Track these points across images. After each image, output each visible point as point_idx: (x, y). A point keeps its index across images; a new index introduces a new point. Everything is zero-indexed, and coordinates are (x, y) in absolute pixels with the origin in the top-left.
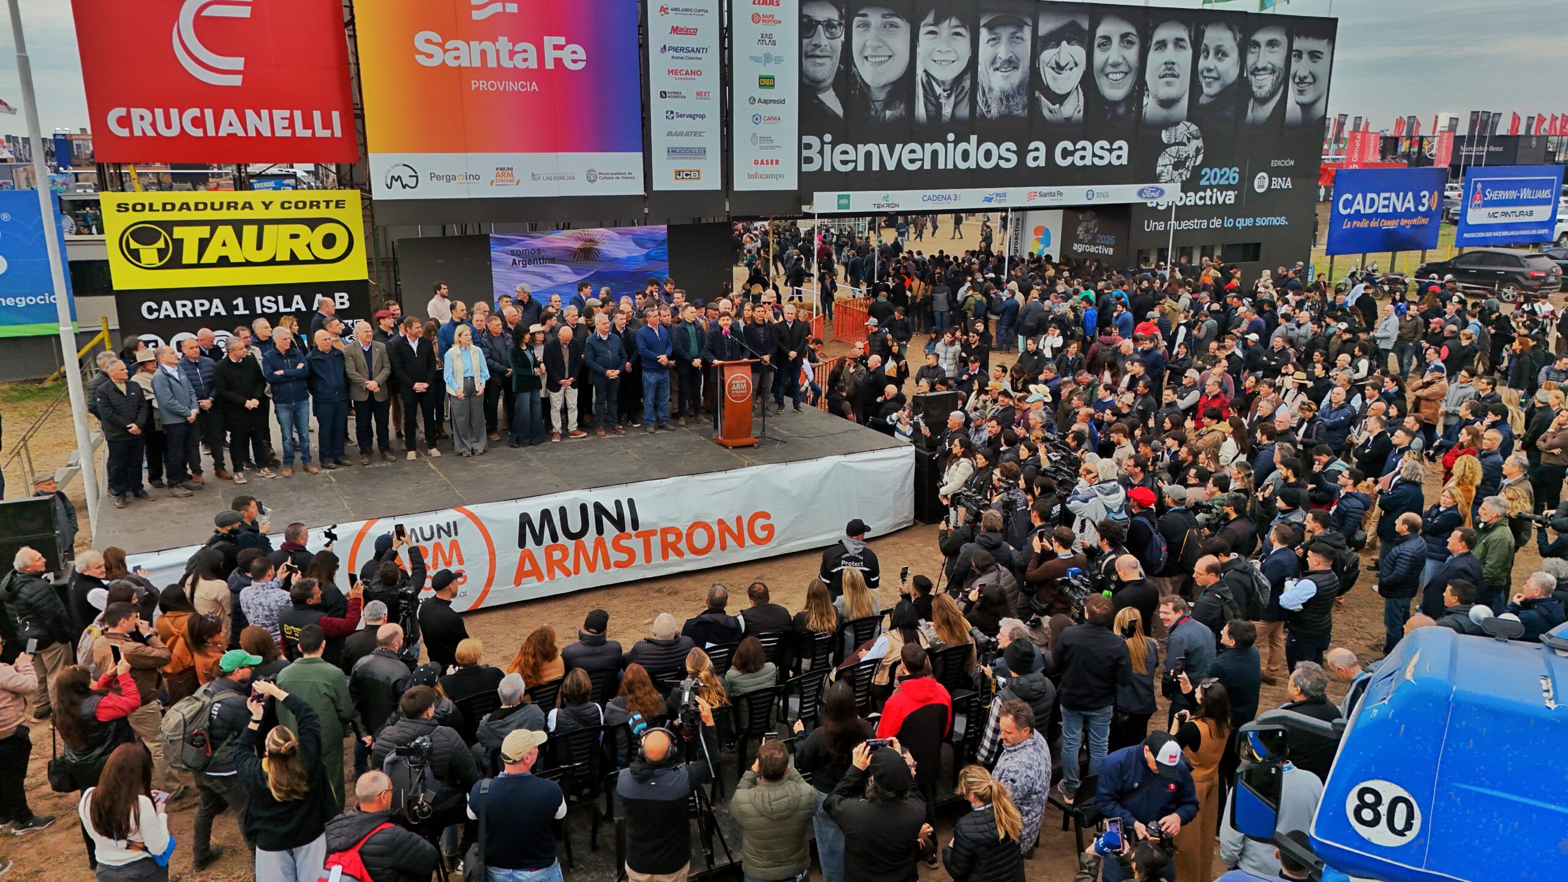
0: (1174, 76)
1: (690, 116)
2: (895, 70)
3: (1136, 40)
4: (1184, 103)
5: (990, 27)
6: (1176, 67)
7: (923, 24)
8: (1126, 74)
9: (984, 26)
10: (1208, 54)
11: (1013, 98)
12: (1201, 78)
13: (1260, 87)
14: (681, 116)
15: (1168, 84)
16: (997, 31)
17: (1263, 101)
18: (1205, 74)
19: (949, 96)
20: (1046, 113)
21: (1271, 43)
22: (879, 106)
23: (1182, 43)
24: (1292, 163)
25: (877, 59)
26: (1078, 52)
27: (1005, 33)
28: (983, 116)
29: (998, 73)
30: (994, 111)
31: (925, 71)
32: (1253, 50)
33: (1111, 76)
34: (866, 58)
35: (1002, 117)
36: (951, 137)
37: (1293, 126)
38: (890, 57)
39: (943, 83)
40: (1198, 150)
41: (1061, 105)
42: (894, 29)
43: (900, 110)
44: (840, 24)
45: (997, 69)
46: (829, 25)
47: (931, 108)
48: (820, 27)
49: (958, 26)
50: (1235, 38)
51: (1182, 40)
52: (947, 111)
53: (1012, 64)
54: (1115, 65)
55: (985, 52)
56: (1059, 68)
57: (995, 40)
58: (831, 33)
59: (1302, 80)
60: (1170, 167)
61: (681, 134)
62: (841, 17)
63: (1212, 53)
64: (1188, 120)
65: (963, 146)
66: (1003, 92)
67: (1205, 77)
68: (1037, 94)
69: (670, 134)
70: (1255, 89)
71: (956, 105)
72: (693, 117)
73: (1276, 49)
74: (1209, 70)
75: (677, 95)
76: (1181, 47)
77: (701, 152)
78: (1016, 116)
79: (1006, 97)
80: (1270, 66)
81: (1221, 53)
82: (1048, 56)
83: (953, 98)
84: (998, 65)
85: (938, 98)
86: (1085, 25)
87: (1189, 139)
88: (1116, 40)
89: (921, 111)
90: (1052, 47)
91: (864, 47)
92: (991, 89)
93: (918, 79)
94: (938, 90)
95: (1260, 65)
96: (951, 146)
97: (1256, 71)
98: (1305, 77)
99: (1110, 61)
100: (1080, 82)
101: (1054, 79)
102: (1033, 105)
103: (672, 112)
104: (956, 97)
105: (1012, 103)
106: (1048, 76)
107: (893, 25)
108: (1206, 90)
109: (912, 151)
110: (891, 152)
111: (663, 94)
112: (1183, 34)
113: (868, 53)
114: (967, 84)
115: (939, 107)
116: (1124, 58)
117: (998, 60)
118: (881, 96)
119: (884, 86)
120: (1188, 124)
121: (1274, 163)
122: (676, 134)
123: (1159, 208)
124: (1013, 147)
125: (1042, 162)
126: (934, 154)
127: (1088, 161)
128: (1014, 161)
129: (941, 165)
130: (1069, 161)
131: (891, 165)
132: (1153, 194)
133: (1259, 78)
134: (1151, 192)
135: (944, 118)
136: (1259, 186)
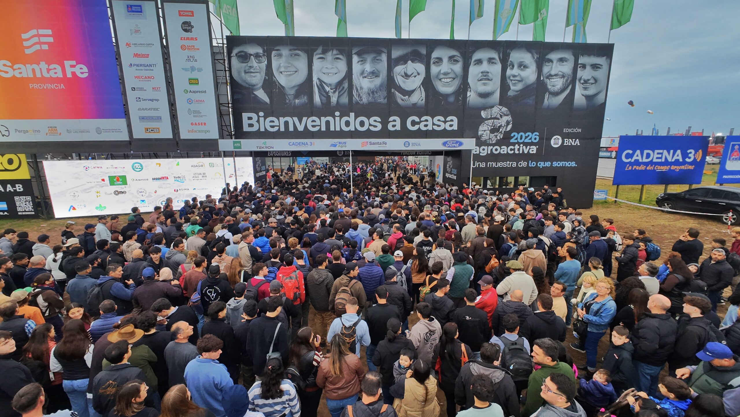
0: (489, 80)
1: (150, 100)
2: (300, 77)
3: (460, 59)
4: (497, 95)
5: (359, 54)
6: (490, 74)
7: (315, 53)
8: (454, 79)
9: (355, 54)
10: (513, 66)
11: (376, 92)
12: (508, 81)
13: (553, 86)
14: (145, 100)
15: (485, 84)
16: (363, 56)
17: (556, 94)
18: (512, 78)
19: (334, 92)
20: (399, 101)
21: (561, 60)
22: (291, 97)
23: (494, 61)
24: (580, 130)
25: (288, 73)
26: (420, 67)
27: (369, 58)
28: (357, 103)
29: (366, 79)
30: (365, 100)
31: (318, 79)
32: (547, 64)
33: (443, 80)
34: (281, 72)
35: (370, 103)
36: (337, 114)
37: (580, 109)
38: (296, 72)
39: (330, 85)
40: (508, 123)
41: (409, 96)
42: (297, 57)
43: (304, 99)
44: (264, 55)
45: (365, 77)
46: (257, 56)
47: (323, 98)
48: (252, 57)
49: (338, 54)
50: (534, 58)
51: (494, 59)
52: (334, 99)
53: (375, 74)
54: (445, 74)
55: (357, 67)
56: (407, 76)
57: (363, 61)
58: (259, 60)
59: (586, 82)
60: (489, 132)
61: (146, 109)
62: (264, 51)
63: (516, 67)
64: (500, 105)
65: (345, 119)
66: (369, 89)
67: (511, 80)
68: (393, 90)
69: (139, 109)
70: (549, 87)
71: (339, 97)
72: (152, 100)
73: (565, 63)
74: (514, 76)
75: (141, 89)
76: (493, 63)
77: (159, 119)
78: (380, 103)
79: (372, 92)
80: (560, 73)
81: (522, 66)
82: (399, 69)
83: (337, 93)
84: (365, 75)
85: (327, 93)
86: (424, 51)
87: (501, 116)
88: (445, 60)
89: (317, 99)
90: (402, 65)
91: (279, 67)
92: (361, 88)
93: (314, 83)
94: (328, 89)
95: (553, 73)
96: (337, 119)
97: (550, 76)
98: (588, 80)
99: (442, 72)
100: (422, 84)
101: (404, 82)
102: (390, 96)
103: (139, 98)
104: (339, 93)
105: (376, 95)
106: (400, 80)
107: (296, 55)
108: (512, 87)
109: (313, 121)
110: (300, 122)
111: (133, 89)
112: (494, 55)
113: (282, 69)
114: (346, 85)
115: (329, 98)
116: (451, 69)
117: (365, 72)
118: (293, 92)
119: (294, 87)
120: (501, 107)
121: (565, 130)
122: (143, 109)
123: (481, 154)
124: (379, 119)
125: (398, 128)
126: (328, 123)
127: (430, 128)
128: (379, 127)
129: (332, 129)
130: (416, 127)
131: (301, 128)
132: (454, 145)
133: (553, 80)
134: (453, 143)
135: (332, 104)
136: (554, 144)
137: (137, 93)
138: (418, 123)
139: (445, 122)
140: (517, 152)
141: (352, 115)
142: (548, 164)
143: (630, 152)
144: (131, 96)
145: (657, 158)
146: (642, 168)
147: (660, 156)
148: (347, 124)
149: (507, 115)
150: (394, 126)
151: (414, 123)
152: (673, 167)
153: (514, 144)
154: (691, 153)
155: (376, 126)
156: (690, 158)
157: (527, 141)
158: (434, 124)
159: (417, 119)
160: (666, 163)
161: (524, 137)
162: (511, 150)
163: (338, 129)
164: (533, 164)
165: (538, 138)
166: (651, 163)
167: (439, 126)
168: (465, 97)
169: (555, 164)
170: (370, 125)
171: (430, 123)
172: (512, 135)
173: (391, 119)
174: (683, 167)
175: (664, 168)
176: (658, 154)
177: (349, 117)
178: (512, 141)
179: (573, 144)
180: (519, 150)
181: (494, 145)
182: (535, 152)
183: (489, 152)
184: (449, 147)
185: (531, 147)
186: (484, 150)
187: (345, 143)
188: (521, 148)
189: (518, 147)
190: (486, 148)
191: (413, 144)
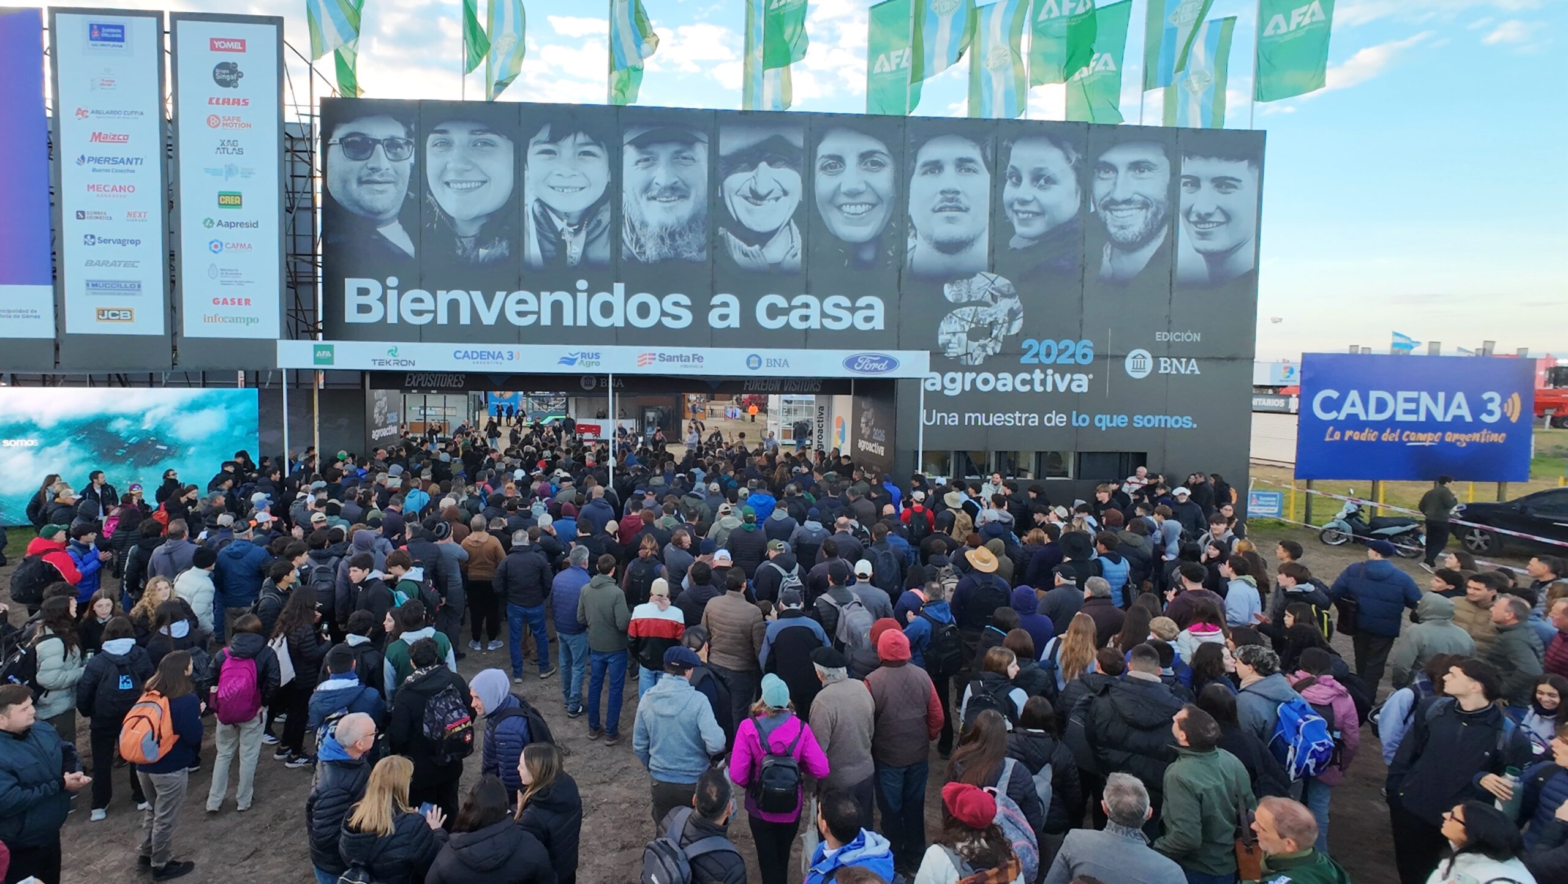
0: (959, 209)
1: (119, 241)
2: (494, 197)
3: (888, 160)
4: (982, 248)
5: (640, 144)
6: (961, 197)
7: (532, 141)
8: (874, 206)
9: (630, 143)
10: (1019, 180)
11: (681, 235)
12: (1009, 213)
13: (1122, 227)
14: (106, 241)
15: (950, 220)
16: (650, 149)
17: (1130, 247)
18: (1017, 207)
19: (577, 232)
21: (1139, 166)
22: (469, 243)
23: (970, 165)
24: (1197, 337)
25: (464, 185)
26: (791, 178)
27: (664, 153)
28: (632, 259)
29: (653, 203)
30: (652, 251)
31: (538, 200)
32: (1103, 175)
33: (846, 209)
34: (448, 184)
35: (664, 261)
36: (582, 284)
37: (1192, 284)
38: (483, 182)
39: (567, 215)
40: (1012, 315)
41: (763, 245)
42: (488, 148)
43: (501, 248)
44: (408, 143)
45: (654, 198)
46: (392, 144)
47: (549, 247)
48: (379, 147)
49: (587, 144)
50: (1068, 159)
51: (971, 161)
52: (575, 249)
53: (677, 191)
54: (853, 194)
55: (633, 174)
56: (756, 197)
57: (649, 161)
58: (395, 154)
59: (1203, 219)
60: (964, 336)
61: (105, 263)
62: (409, 134)
63: (1026, 180)
64: (991, 271)
65: (601, 297)
66: (663, 227)
67: (1017, 212)
68: (721, 231)
69: (89, 263)
70: (1112, 230)
71: (587, 244)
72: (122, 242)
73: (1146, 174)
74: (1024, 202)
75: (98, 215)
76: (969, 170)
77: (135, 287)
78: (690, 261)
79: (671, 235)
80: (1137, 197)
81: (1041, 178)
82: (737, 182)
83: (583, 234)
84: (654, 193)
85: (559, 234)
86: (798, 140)
87: (994, 298)
88: (851, 161)
89: (533, 249)
90: (744, 170)
91: (444, 170)
92: (644, 224)
93: (528, 209)
94: (560, 224)
95: (1119, 196)
96: (582, 297)
97: (1111, 204)
98: (1209, 215)
99: (843, 189)
100: (793, 216)
101: (749, 212)
102: (716, 245)
103: (92, 237)
104: (588, 234)
105: (679, 242)
106: (739, 207)
107: (486, 143)
108: (1019, 229)
109: (521, 302)
110: (489, 303)
111: (81, 215)
112: (972, 152)
113: (450, 176)
114: (605, 216)
115: (561, 246)
116: (868, 184)
117: (654, 186)
118: (473, 230)
119: (477, 218)
120: (992, 276)
121: (1160, 336)
122: (98, 264)
123: (946, 392)
124: (685, 300)
125: (734, 322)
126: (557, 307)
127: (814, 323)
128: (687, 319)
129: (568, 321)
130: (779, 322)
131: (489, 318)
132: (875, 365)
133: (1119, 214)
134: (872, 361)
135: (569, 260)
136: (1135, 369)
137: (88, 226)
138: (786, 312)
139: (853, 310)
140: (1038, 388)
141: (619, 288)
142: (1121, 421)
143: (1334, 394)
144: (72, 232)
145: (1406, 412)
146: (1369, 436)
147: (1412, 406)
148: (607, 309)
149: (1010, 296)
150: (724, 317)
151: (773, 312)
152: (1450, 437)
153: (1030, 369)
154: (1491, 400)
155: (677, 318)
156: (1491, 413)
157: (1063, 360)
158: (824, 315)
159: (781, 302)
160: (1431, 425)
161: (1054, 352)
162: (1024, 382)
163: (582, 322)
164: (1082, 421)
165: (1091, 353)
166: (1392, 424)
167: (837, 319)
168: (903, 251)
169: (1140, 421)
170: (664, 313)
171: (814, 312)
172: (1025, 345)
173: (717, 300)
174: (1476, 437)
175: (1427, 439)
176: (1407, 400)
177: (612, 293)
178: (1025, 360)
179: (1183, 372)
180: (1043, 383)
181: (978, 370)
182: (1085, 389)
183: (967, 388)
184: (862, 370)
185: (1076, 376)
186: (953, 380)
187: (597, 356)
188: (1049, 380)
189: (1043, 376)
190: (958, 376)
191: (773, 363)
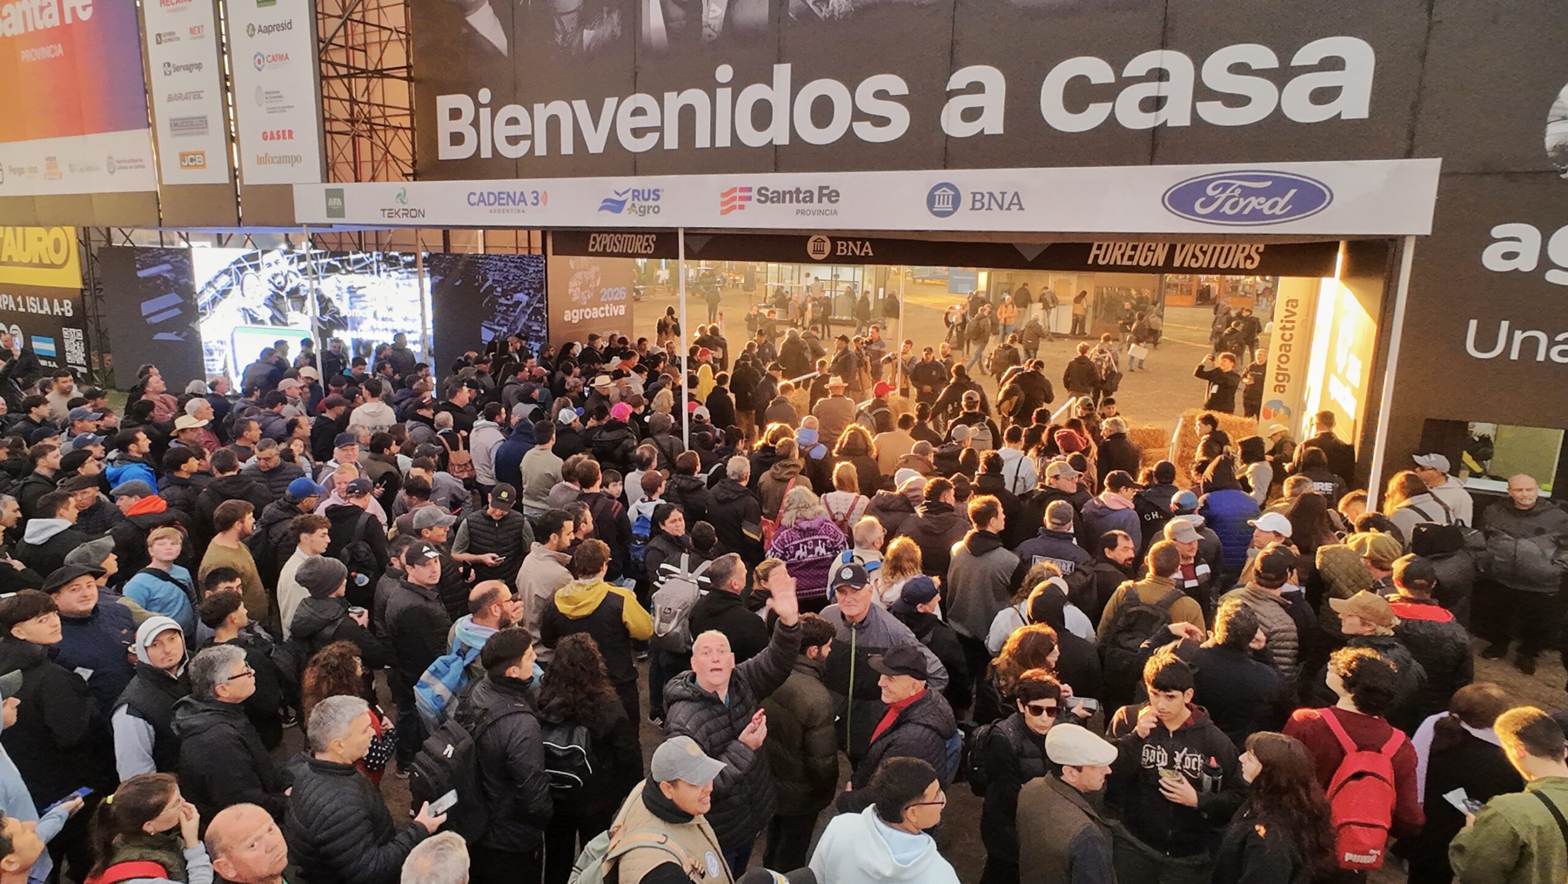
1: (187, 67)
14: (178, 68)
28: (806, 14)
36: (725, 72)
43: (610, 25)
47: (676, 12)
61: (181, 96)
65: (754, 92)
69: (170, 98)
72: (190, 68)
75: (172, 37)
77: (203, 123)
96: (724, 95)
103: (169, 65)
109: (638, 112)
110: (596, 116)
111: (159, 38)
115: (695, 7)
118: (573, 1)
122: (176, 97)
124: (897, 85)
125: (993, 123)
126: (687, 117)
127: (1176, 115)
128: (900, 121)
129: (702, 141)
134: (1248, 192)
137: (164, 51)
139: (1281, 76)
144: (155, 60)
148: (762, 115)
150: (971, 114)
151: (1080, 94)
155: (881, 121)
158: (1202, 92)
163: (723, 140)
167: (1239, 100)
170: (858, 115)
171: (1179, 88)
173: (959, 79)
177: (771, 85)
191: (985, 200)
